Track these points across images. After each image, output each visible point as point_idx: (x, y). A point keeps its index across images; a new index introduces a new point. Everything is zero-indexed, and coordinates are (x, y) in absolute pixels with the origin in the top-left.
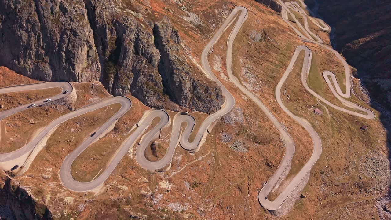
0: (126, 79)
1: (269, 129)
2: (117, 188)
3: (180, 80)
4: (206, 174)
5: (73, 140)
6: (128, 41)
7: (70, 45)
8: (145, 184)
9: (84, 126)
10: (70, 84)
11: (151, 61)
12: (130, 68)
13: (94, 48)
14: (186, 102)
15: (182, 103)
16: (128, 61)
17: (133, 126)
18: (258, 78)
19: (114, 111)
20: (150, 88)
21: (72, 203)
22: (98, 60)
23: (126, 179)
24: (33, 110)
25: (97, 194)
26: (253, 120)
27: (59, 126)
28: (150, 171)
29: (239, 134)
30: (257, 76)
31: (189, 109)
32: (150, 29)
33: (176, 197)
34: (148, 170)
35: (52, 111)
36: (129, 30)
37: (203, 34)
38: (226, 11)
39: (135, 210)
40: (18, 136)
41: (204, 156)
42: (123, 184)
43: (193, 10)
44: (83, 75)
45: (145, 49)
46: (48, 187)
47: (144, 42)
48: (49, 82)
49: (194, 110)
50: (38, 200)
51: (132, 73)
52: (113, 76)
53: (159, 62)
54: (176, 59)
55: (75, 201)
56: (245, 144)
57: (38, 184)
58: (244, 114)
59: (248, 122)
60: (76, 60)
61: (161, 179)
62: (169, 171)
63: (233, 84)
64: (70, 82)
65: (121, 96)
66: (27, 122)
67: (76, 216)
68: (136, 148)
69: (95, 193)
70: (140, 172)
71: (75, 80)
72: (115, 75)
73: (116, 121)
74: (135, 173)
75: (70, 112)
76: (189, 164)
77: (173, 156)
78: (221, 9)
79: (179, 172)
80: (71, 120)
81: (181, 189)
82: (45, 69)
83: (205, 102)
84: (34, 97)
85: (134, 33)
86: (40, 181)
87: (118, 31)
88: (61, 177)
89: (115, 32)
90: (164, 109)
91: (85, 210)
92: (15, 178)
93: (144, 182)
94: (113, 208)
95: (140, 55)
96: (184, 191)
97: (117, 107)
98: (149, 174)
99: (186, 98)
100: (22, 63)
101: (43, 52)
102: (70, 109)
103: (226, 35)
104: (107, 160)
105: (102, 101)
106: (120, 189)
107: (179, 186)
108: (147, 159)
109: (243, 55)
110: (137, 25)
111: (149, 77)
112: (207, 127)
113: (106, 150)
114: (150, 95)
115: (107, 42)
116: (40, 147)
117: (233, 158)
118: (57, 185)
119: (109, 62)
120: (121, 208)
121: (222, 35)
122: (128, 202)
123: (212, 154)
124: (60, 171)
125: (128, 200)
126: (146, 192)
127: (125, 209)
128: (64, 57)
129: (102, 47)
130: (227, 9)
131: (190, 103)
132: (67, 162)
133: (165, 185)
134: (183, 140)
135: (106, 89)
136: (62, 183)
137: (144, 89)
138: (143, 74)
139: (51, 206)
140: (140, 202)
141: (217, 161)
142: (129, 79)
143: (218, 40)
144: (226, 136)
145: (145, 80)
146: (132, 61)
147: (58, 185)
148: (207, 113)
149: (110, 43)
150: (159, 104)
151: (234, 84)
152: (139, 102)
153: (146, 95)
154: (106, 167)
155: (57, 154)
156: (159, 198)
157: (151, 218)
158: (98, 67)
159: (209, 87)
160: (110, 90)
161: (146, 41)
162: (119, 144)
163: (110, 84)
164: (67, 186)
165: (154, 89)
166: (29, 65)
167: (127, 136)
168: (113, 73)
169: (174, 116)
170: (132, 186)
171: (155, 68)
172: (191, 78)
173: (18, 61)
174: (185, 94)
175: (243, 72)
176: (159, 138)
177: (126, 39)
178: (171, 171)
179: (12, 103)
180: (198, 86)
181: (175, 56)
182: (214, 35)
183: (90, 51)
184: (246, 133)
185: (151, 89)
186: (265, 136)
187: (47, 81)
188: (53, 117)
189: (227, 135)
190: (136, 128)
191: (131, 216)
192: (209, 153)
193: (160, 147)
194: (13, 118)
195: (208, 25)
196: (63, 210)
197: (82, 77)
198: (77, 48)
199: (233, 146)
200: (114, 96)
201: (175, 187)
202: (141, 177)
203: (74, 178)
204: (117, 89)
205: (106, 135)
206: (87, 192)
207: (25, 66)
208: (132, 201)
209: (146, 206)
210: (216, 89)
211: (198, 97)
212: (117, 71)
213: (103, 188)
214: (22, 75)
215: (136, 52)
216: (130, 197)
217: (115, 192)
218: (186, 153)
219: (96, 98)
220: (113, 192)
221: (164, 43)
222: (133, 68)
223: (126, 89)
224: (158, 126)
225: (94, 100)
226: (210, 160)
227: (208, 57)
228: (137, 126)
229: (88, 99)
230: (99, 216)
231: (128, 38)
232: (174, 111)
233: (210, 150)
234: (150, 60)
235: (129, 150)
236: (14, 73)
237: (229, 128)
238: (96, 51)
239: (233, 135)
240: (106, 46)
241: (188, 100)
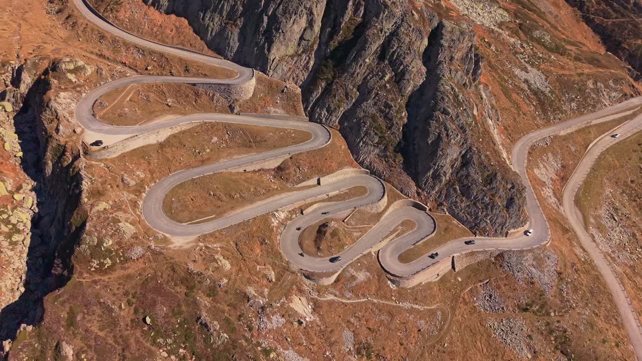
0: (342, 95)
1: (613, 344)
2: (211, 256)
3: (439, 134)
4: (401, 344)
5: (204, 153)
6: (376, 31)
7: (281, 7)
8: (265, 282)
9: (235, 142)
10: (253, 72)
11: (400, 80)
12: (359, 80)
13: (317, 28)
14: (435, 184)
15: (425, 184)
16: (361, 65)
17: (311, 178)
18: (635, 240)
19: (294, 141)
20: (375, 128)
21: (127, 236)
22: (314, 51)
23: (239, 254)
24: (180, 86)
25: (175, 247)
26: (578, 300)
27: (199, 124)
28: (291, 266)
29: (526, 310)
30: (634, 235)
31: (434, 203)
32: (427, 26)
33: (311, 347)
34: (288, 263)
35: (205, 99)
36: (386, 13)
37: (541, 108)
38: (614, 94)
39: (215, 313)
40: (138, 111)
41: (416, 306)
42: (228, 258)
43: (542, 67)
44: (278, 66)
45: (399, 54)
46: (117, 196)
47: (402, 41)
48: (228, 60)
49: (444, 210)
50: (86, 202)
51: (358, 90)
52: (323, 84)
53: (415, 89)
54: (452, 93)
55: (135, 237)
56: (531, 339)
57: (108, 182)
58: (560, 273)
59: (564, 297)
60: (278, 35)
61: (301, 291)
62: (327, 287)
63: (565, 219)
64: (254, 70)
65: (320, 125)
66: (163, 100)
67: (118, 262)
68: (294, 216)
69: (172, 243)
70: (272, 256)
71: (264, 70)
72: (328, 84)
73: (287, 157)
74: (261, 253)
75: (229, 114)
76: (375, 301)
77: (350, 264)
78: (602, 85)
79: (344, 301)
80: (223, 123)
81: (329, 338)
82: (231, 37)
83: (475, 204)
84: (194, 70)
85: (394, 21)
86: (115, 181)
87: (367, 12)
88: (147, 195)
89: (362, 12)
90: (384, 180)
91: (138, 259)
92: (86, 158)
93: (265, 276)
94: (181, 285)
95: (386, 62)
96: (333, 348)
97: (305, 137)
98: (284, 270)
99: (436, 177)
100: (207, 19)
101: (241, 8)
102: (231, 109)
103: (593, 132)
104: (232, 208)
105: (286, 119)
106: (215, 260)
107: (329, 330)
108: (300, 244)
109: (617, 183)
110: (406, 10)
111: (383, 108)
112: (455, 253)
113: (242, 191)
114: (370, 142)
115: (341, 23)
116: (153, 139)
117: (485, 350)
118: (132, 201)
119: (329, 60)
120: (194, 294)
121: (583, 129)
122: (213, 291)
123: (439, 313)
124: (153, 185)
125: (215, 287)
126: (256, 295)
127: (198, 298)
128: (265, 25)
129: (329, 32)
130: (617, 91)
131: (441, 192)
132: (172, 180)
133: (301, 306)
134: (389, 250)
135: (303, 103)
136: (141, 203)
137: (364, 126)
138: (374, 98)
139: (95, 219)
140: (233, 306)
141: (442, 333)
142: (347, 98)
143: (569, 131)
144: (491, 296)
145: (373, 110)
146: (367, 68)
147: (134, 201)
148: (471, 228)
149: (346, 28)
150: (380, 166)
151: (567, 219)
152: (344, 146)
153: (362, 139)
154: (223, 216)
155: (168, 160)
156: (273, 321)
157: (234, 349)
158: (308, 63)
159: (499, 174)
160: (308, 107)
161: (408, 40)
162: (269, 192)
163: (312, 97)
164: (143, 211)
165: (381, 132)
166: (213, 24)
167: (290, 190)
168: (327, 79)
169: (395, 200)
170: (240, 269)
171: (402, 96)
172: (466, 140)
173: (204, 15)
174: (438, 166)
175: (603, 212)
176: (343, 221)
177: (374, 26)
178: (331, 290)
179: (162, 68)
180: (474, 164)
181: (452, 89)
182: (565, 120)
183: (309, 31)
184: (545, 317)
185: (376, 131)
186: (594, 352)
187: (226, 58)
188: (200, 109)
189: (496, 294)
190: (314, 186)
191: (199, 318)
192: (433, 307)
193: (335, 236)
194: (150, 87)
195: (559, 100)
196: (105, 236)
197: (276, 70)
198: (288, 16)
199: (499, 326)
200: (310, 120)
201: (319, 326)
202: (267, 264)
203: (163, 207)
204: (318, 109)
205: (259, 170)
206: (163, 235)
207: (208, 24)
208: (221, 294)
209: (239, 320)
210: (513, 187)
211: (464, 186)
212: (334, 78)
213: (191, 242)
214: (199, 38)
215: (382, 54)
216: (222, 284)
217: (204, 259)
218: (379, 276)
219: (280, 112)
220: (200, 257)
221: (441, 57)
222: (362, 83)
223: (334, 114)
224: (354, 201)
225: (275, 112)
226: (427, 322)
227: (533, 148)
228: (319, 183)
229: (266, 105)
230: (151, 284)
231: (379, 26)
232: (402, 192)
233: (437, 302)
234: (399, 78)
235: (277, 211)
236: (191, 31)
237: (506, 283)
238: (318, 36)
239: (510, 303)
240: (337, 30)
241: (441, 182)
